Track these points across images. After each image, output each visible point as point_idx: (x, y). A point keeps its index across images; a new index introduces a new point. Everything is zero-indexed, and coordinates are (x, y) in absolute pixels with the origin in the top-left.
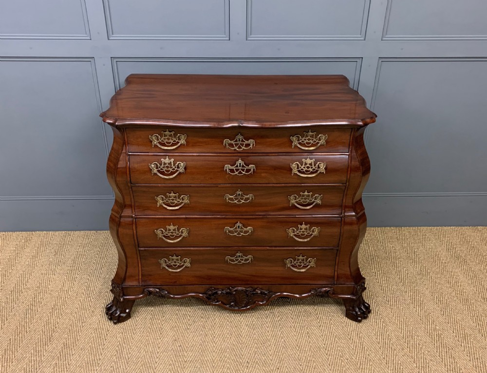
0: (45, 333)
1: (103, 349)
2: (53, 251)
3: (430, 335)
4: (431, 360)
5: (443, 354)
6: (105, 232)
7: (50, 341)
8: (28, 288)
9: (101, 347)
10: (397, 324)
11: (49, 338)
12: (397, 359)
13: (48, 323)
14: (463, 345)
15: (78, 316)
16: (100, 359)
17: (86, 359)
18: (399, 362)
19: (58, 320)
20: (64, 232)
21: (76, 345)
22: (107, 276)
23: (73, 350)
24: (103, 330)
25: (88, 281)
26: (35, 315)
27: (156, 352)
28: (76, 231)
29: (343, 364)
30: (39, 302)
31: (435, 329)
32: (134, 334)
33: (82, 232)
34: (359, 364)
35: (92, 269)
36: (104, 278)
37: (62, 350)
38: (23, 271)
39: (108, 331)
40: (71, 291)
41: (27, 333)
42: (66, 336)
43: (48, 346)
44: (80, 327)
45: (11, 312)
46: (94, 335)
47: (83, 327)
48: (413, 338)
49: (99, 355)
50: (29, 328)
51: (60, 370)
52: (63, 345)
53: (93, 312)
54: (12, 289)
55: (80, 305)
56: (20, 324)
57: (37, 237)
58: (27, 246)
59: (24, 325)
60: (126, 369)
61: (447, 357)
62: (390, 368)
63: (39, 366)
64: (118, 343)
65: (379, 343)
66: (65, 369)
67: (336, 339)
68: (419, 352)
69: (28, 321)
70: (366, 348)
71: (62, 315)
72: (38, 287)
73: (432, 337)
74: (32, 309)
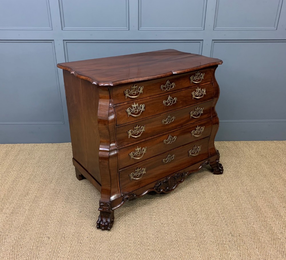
0: (24, 191)
1: (57, 198)
2: (27, 153)
3: (243, 191)
4: (243, 203)
5: (250, 200)
6: (57, 144)
7: (27, 195)
8: (14, 171)
9: (56, 197)
10: (225, 187)
12: (224, 202)
13: (26, 187)
14: (262, 195)
15: (43, 183)
16: (56, 203)
17: (48, 203)
19: (32, 185)
20: (33, 144)
21: (42, 196)
22: (59, 165)
23: (40, 199)
24: (57, 190)
25: (48, 167)
26: (19, 183)
27: (88, 199)
28: (40, 143)
29: (193, 204)
30: (20, 177)
31: (247, 189)
32: (75, 192)
33: (44, 144)
34: (202, 205)
35: (50, 162)
36: (58, 166)
37: (34, 199)
38: (11, 163)
39: (60, 190)
40: (38, 172)
41: (14, 191)
42: (37, 192)
43: (26, 197)
44: (44, 188)
45: (5, 181)
46: (52, 192)
47: (46, 188)
48: (234, 193)
49: (55, 201)
50: (15, 189)
51: (34, 208)
52: (34, 197)
53: (51, 181)
54: (5, 171)
55: (44, 178)
56: (10, 187)
57: (17, 147)
58: (12, 151)
59: (12, 188)
60: (71, 207)
61: (252, 201)
62: (220, 206)
63: (22, 206)
64: (66, 196)
65: (214, 195)
66: (36, 208)
67: (190, 193)
68: (237, 199)
69: (14, 185)
70: (207, 197)
71: (33, 183)
72: (19, 170)
73: (244, 193)
74: (17, 180)
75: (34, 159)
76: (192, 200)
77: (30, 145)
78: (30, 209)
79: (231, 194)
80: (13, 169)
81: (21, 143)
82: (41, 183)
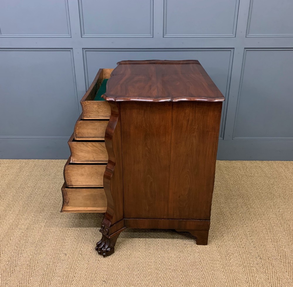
0: (39, 207)
2: (42, 169)
3: (275, 214)
4: (275, 226)
5: (283, 223)
7: (43, 211)
10: (255, 209)
11: (42, 210)
12: (253, 225)
13: (41, 203)
15: (59, 200)
17: (64, 220)
18: (255, 226)
19: (47, 202)
20: (48, 160)
26: (34, 199)
28: (56, 159)
29: (219, 226)
30: (35, 193)
31: (279, 212)
33: (60, 160)
34: (229, 226)
37: (50, 216)
38: (25, 179)
40: (54, 188)
41: (29, 207)
42: (52, 209)
43: (41, 214)
45: (19, 197)
48: (265, 215)
50: (30, 205)
51: (50, 224)
52: (50, 213)
54: (19, 187)
55: (60, 195)
56: (25, 203)
57: (31, 162)
58: (26, 166)
59: (27, 204)
61: (285, 225)
65: (243, 217)
66: (52, 224)
67: (216, 215)
68: (267, 222)
69: (29, 202)
70: (234, 219)
71: (49, 199)
72: (34, 186)
73: (277, 215)
74: (32, 197)
75: (50, 175)
76: (218, 221)
77: (44, 160)
78: (46, 225)
79: (261, 216)
80: (27, 185)
81: (35, 159)
82: (57, 200)
